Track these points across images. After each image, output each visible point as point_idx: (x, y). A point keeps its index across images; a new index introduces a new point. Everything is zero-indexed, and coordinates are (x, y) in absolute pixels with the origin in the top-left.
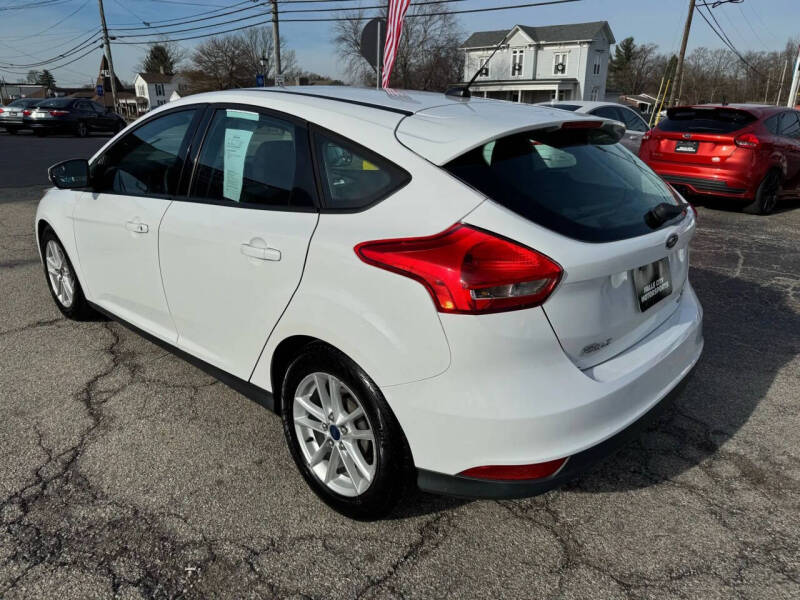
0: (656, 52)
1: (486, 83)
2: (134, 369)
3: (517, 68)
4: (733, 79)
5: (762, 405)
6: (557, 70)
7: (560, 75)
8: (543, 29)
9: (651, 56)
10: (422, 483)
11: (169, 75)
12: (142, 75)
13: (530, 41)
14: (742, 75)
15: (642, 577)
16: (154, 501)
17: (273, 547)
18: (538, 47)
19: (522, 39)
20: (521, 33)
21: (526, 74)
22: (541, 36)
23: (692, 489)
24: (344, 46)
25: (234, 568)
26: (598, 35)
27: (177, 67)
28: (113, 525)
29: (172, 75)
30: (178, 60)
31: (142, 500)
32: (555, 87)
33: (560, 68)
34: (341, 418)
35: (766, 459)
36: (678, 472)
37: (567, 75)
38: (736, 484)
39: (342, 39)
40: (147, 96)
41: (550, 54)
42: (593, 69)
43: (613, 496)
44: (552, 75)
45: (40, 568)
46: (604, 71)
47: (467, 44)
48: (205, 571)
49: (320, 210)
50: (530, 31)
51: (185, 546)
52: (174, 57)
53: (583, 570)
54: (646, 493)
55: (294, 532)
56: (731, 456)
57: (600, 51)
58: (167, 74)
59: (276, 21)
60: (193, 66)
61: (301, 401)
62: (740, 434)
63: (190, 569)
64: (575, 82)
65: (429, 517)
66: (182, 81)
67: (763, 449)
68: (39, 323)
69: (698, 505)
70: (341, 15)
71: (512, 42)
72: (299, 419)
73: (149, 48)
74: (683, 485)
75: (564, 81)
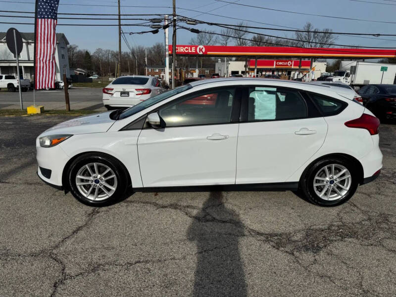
26: (61, 40)
34: (335, 177)
42: (61, 56)
46: (67, 58)
49: (323, 116)
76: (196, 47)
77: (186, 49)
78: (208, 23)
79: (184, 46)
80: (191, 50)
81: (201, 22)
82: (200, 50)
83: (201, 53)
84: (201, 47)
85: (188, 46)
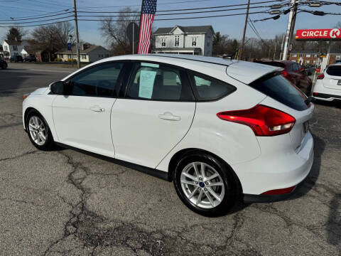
0: (229, 38)
1: (165, 49)
2: (85, 169)
3: (177, 43)
4: (257, 49)
5: (321, 168)
6: (193, 44)
7: (194, 46)
8: (187, 28)
9: (226, 40)
10: (245, 199)
11: (20, 42)
12: (6, 41)
13: (182, 32)
14: (260, 48)
15: (314, 226)
16: (128, 218)
17: (185, 230)
18: (185, 35)
19: (178, 31)
20: (178, 28)
21: (181, 46)
22: (187, 31)
23: (314, 197)
24: (104, 32)
25: (176, 239)
26: (208, 31)
27: (23, 38)
28: (117, 229)
29: (21, 41)
30: (24, 35)
31: (123, 219)
32: (193, 51)
33: (194, 43)
34: (205, 179)
35: (331, 185)
36: (307, 192)
37: (197, 46)
38: (326, 194)
39: (103, 29)
40: (9, 51)
41: (190, 38)
42: (207, 44)
43: (291, 201)
44: (191, 46)
45: (99, 247)
46: (211, 45)
47: (156, 32)
48: (164, 241)
49: (196, 101)
50: (182, 28)
51: (151, 233)
52: (22, 33)
53: (294, 226)
54: (300, 199)
55: (190, 224)
56: (321, 185)
57: (209, 37)
58: (18, 41)
59: (76, 20)
60: (32, 37)
61: (185, 174)
62: (319, 178)
63: (159, 241)
64: (200, 49)
65: (234, 214)
66: (27, 44)
67: (329, 182)
68: (27, 153)
69: (318, 202)
70: (103, 18)
71: (175, 32)
72: (183, 181)
73: (9, 29)
74: (310, 196)
75: (196, 49)
76: (329, 31)
77: (316, 34)
78: (337, 4)
79: (314, 31)
80: (322, 34)
81: (327, 4)
82: (334, 33)
83: (335, 37)
84: (335, 30)
85: (319, 30)
